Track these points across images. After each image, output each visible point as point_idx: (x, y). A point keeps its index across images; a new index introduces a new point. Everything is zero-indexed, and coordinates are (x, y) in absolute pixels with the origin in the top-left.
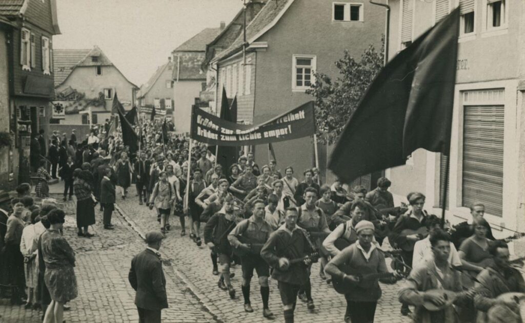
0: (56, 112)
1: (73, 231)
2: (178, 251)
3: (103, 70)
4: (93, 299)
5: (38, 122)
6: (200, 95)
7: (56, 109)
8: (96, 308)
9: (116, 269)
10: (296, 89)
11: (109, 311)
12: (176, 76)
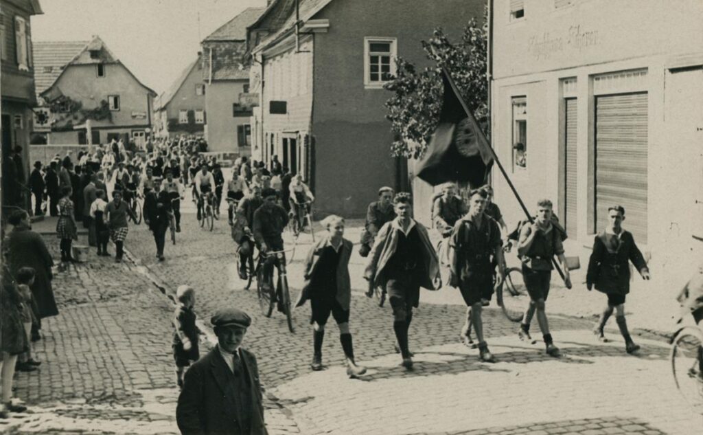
0: (38, 122)
1: (61, 279)
2: (206, 300)
3: (107, 69)
4: (84, 360)
5: (13, 137)
6: (239, 99)
7: (38, 119)
8: (87, 371)
9: (118, 325)
10: (369, 84)
11: (105, 375)
12: (208, 77)
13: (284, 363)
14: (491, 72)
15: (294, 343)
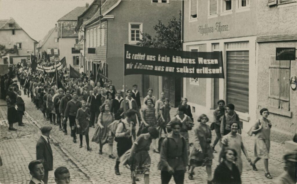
3: (16, 32)
4: (13, 167)
6: (75, 46)
8: (14, 172)
10: (131, 42)
11: (22, 174)
12: (60, 35)
13: (99, 167)
14: (183, 39)
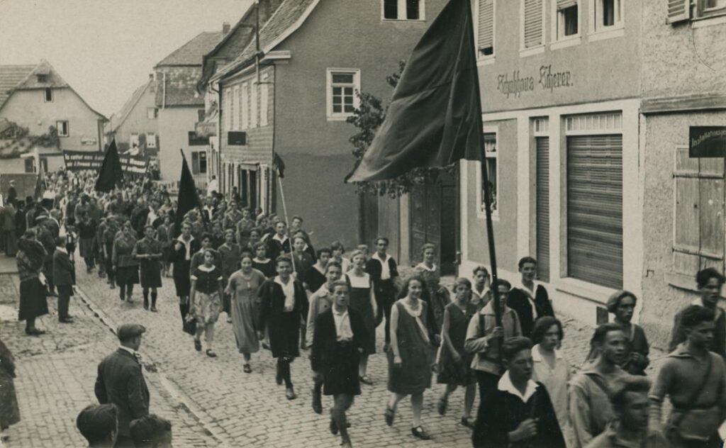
1: (13, 327)
2: (168, 350)
3: (55, 95)
4: (43, 424)
6: (196, 128)
8: (47, 436)
9: (76, 380)
10: (332, 116)
11: (67, 440)
12: (162, 101)
13: (254, 424)
15: (263, 401)
